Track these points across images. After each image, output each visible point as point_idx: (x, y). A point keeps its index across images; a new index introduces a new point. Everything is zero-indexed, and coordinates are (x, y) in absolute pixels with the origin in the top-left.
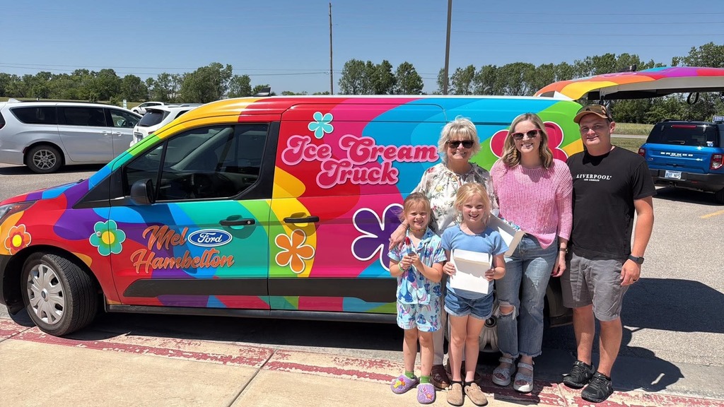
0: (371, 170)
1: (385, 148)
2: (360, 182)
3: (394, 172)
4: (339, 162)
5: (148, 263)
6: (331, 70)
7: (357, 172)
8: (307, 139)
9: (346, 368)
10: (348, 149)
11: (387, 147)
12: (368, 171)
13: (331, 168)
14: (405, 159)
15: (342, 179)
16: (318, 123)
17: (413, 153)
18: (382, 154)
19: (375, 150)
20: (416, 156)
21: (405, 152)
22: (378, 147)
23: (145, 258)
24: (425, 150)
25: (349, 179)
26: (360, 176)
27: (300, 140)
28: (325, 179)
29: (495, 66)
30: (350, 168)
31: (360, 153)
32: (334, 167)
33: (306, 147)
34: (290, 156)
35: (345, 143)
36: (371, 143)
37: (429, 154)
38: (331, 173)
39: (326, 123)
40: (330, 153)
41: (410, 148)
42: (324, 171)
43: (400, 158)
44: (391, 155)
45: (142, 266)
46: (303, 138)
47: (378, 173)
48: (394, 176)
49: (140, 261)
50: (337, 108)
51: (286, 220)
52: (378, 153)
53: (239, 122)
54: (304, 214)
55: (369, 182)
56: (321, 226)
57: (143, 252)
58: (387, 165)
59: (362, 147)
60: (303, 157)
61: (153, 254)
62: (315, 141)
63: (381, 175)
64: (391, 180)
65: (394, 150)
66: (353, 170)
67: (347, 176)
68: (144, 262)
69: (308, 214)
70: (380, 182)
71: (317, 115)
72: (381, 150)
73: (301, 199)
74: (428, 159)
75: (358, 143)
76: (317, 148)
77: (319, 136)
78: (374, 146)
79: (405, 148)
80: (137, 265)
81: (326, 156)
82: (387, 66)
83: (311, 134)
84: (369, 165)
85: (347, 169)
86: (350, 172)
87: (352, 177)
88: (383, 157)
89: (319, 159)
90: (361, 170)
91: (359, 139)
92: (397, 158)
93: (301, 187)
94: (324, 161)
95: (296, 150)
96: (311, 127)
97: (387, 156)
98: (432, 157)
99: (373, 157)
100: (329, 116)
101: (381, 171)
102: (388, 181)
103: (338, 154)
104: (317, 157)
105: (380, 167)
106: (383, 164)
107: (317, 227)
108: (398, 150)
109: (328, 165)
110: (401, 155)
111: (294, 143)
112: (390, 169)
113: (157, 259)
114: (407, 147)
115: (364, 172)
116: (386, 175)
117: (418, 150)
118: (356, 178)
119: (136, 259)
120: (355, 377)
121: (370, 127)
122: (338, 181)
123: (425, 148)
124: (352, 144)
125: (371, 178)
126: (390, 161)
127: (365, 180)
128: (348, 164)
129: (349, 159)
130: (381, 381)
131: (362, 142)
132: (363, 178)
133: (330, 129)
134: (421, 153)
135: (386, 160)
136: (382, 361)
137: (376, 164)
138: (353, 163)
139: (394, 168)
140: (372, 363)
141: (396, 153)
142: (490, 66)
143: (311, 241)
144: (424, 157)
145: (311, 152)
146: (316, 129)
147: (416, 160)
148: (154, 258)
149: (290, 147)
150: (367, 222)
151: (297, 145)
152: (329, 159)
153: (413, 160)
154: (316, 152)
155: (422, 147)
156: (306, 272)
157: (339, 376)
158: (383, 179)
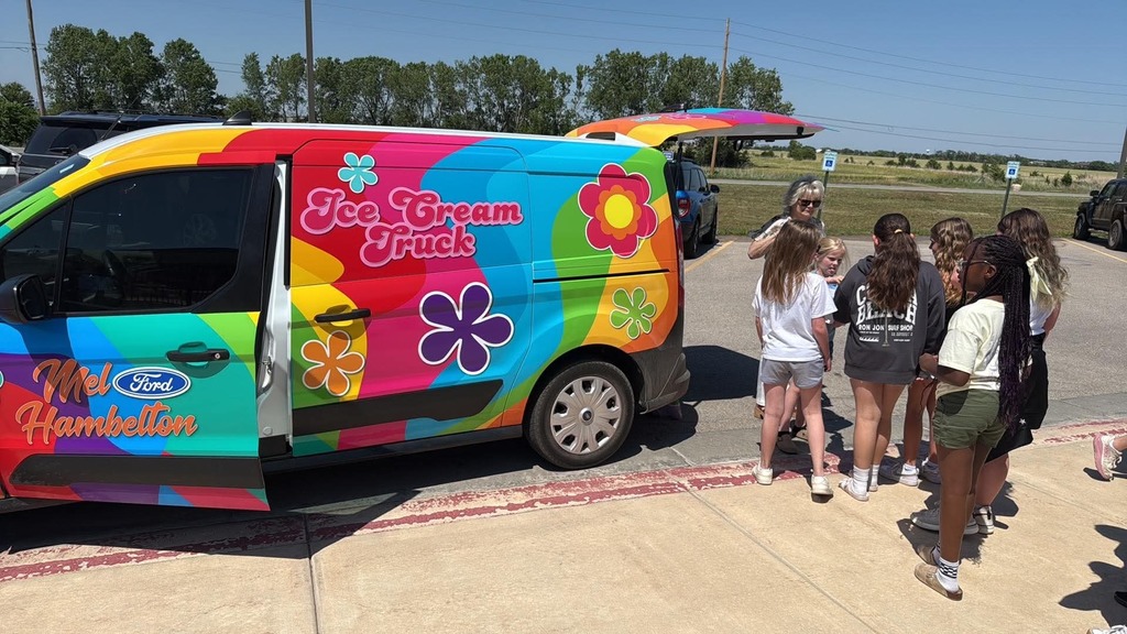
0: (439, 236)
1: (455, 207)
2: (425, 255)
3: (469, 239)
4: (392, 227)
5: (46, 425)
6: (34, 44)
7: (419, 241)
8: (339, 194)
9: (428, 512)
10: (404, 209)
11: (458, 205)
12: (435, 239)
13: (381, 237)
14: (482, 222)
15: (399, 252)
16: (353, 169)
17: (491, 214)
18: (452, 215)
19: (440, 208)
20: (496, 218)
21: (481, 212)
22: (445, 205)
23: (41, 417)
24: (505, 208)
25: (408, 252)
26: (424, 246)
27: (329, 195)
28: (373, 253)
29: (337, 60)
30: (409, 236)
31: (421, 214)
32: (386, 234)
33: (338, 206)
34: (314, 219)
35: (399, 198)
36: (434, 200)
37: (510, 213)
38: (382, 244)
39: (365, 170)
40: (377, 214)
41: (487, 207)
42: (370, 241)
43: (476, 219)
44: (464, 216)
45: (38, 431)
46: (334, 192)
47: (448, 241)
48: (470, 245)
49: (32, 424)
50: (377, 147)
51: (319, 319)
52: (447, 214)
53: (199, 165)
54: (346, 307)
55: (437, 254)
56: (374, 322)
57: (37, 406)
58: (459, 229)
59: (422, 205)
60: (336, 221)
61: (54, 410)
62: (350, 196)
63: (452, 245)
64: (467, 250)
65: (467, 209)
66: (414, 238)
67: (406, 248)
68: (39, 424)
69: (353, 307)
70: (452, 254)
71: (349, 157)
72: (449, 209)
73: (338, 284)
74: (510, 220)
75: (416, 200)
76: (357, 208)
77: (357, 189)
78: (439, 204)
79: (480, 207)
80: (29, 428)
81: (372, 219)
82: (142, 43)
83: (345, 186)
84: (435, 231)
85: (405, 238)
86: (409, 242)
87: (412, 248)
88: (453, 219)
89: (362, 224)
90: (424, 238)
91: (417, 194)
92: (471, 220)
93: (337, 268)
94: (370, 226)
95: (324, 211)
96: (342, 174)
97: (458, 218)
98: (515, 217)
99: (439, 219)
100: (369, 160)
101: (453, 238)
102: (462, 252)
103: (389, 216)
104: (358, 221)
105: (451, 234)
106: (454, 229)
107: (367, 325)
108: (472, 209)
109: (376, 233)
110: (476, 216)
111: (319, 200)
112: (464, 235)
113: (62, 419)
114: (483, 205)
115: (429, 240)
116: (460, 244)
117: (497, 209)
118: (418, 250)
119: (26, 417)
120: (448, 519)
121: (429, 176)
122: (393, 256)
123: (505, 206)
124: (408, 200)
125: (440, 249)
126: (463, 224)
127: (431, 252)
128: (405, 230)
129: (407, 223)
130: (483, 515)
131: (422, 198)
132: (428, 250)
133: (373, 179)
134: (501, 214)
135: (458, 224)
136: (465, 494)
137: (444, 229)
138: (412, 228)
139: (468, 234)
140: (456, 500)
141: (470, 214)
142: (330, 58)
143: (359, 347)
144: (505, 218)
145: (348, 214)
146: (352, 179)
147: (497, 223)
148: (57, 416)
149: (312, 207)
150: (439, 310)
151: (324, 203)
152: (376, 223)
153: (492, 222)
154: (356, 214)
155: (501, 205)
156: (352, 392)
157: (427, 524)
158: (456, 250)
